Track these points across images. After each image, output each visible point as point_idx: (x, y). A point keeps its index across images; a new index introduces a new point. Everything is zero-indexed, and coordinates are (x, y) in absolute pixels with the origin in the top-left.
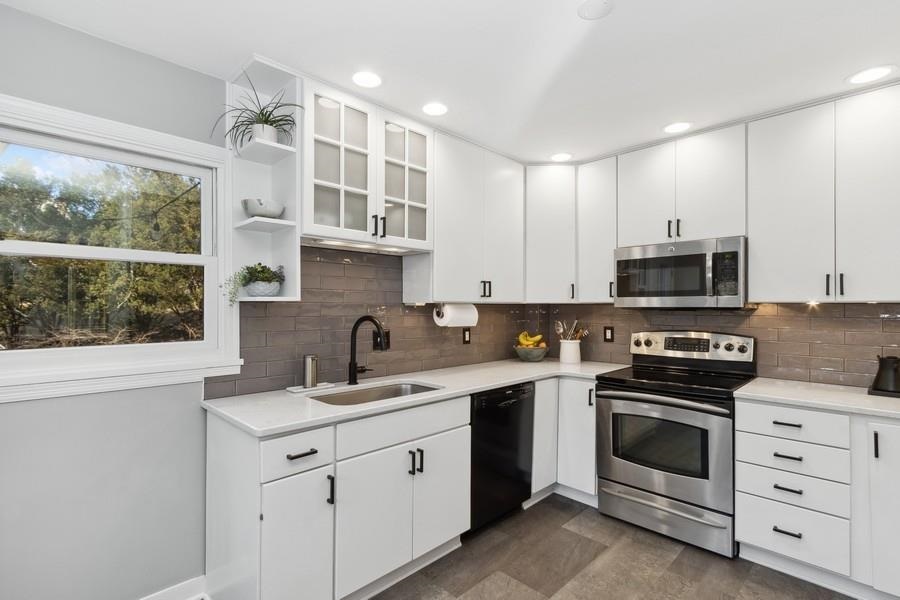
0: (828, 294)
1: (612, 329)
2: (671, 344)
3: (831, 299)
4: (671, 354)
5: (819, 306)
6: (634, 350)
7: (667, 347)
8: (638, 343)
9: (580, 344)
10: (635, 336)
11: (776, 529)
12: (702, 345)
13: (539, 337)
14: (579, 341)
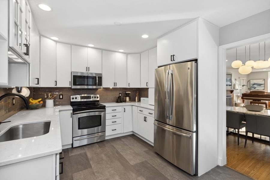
0: (114, 86)
1: (62, 95)
2: (82, 98)
3: (114, 87)
4: (83, 100)
5: (112, 88)
6: (72, 100)
7: (81, 99)
8: (73, 98)
9: (54, 101)
10: (72, 97)
11: (112, 130)
12: (89, 97)
13: (40, 99)
14: (53, 100)
